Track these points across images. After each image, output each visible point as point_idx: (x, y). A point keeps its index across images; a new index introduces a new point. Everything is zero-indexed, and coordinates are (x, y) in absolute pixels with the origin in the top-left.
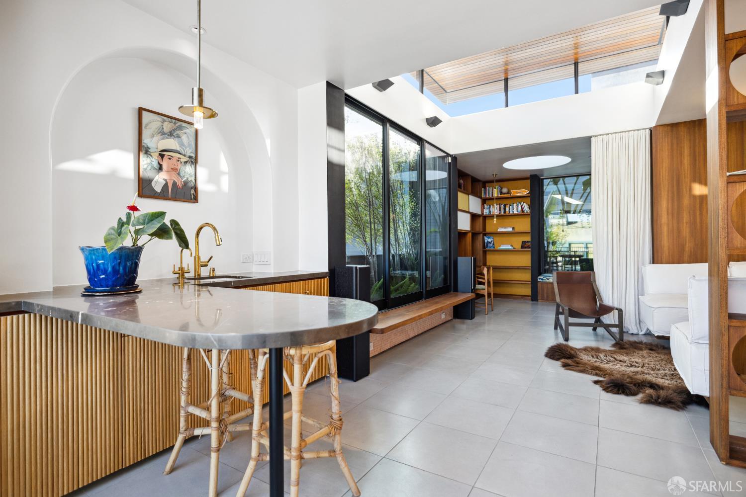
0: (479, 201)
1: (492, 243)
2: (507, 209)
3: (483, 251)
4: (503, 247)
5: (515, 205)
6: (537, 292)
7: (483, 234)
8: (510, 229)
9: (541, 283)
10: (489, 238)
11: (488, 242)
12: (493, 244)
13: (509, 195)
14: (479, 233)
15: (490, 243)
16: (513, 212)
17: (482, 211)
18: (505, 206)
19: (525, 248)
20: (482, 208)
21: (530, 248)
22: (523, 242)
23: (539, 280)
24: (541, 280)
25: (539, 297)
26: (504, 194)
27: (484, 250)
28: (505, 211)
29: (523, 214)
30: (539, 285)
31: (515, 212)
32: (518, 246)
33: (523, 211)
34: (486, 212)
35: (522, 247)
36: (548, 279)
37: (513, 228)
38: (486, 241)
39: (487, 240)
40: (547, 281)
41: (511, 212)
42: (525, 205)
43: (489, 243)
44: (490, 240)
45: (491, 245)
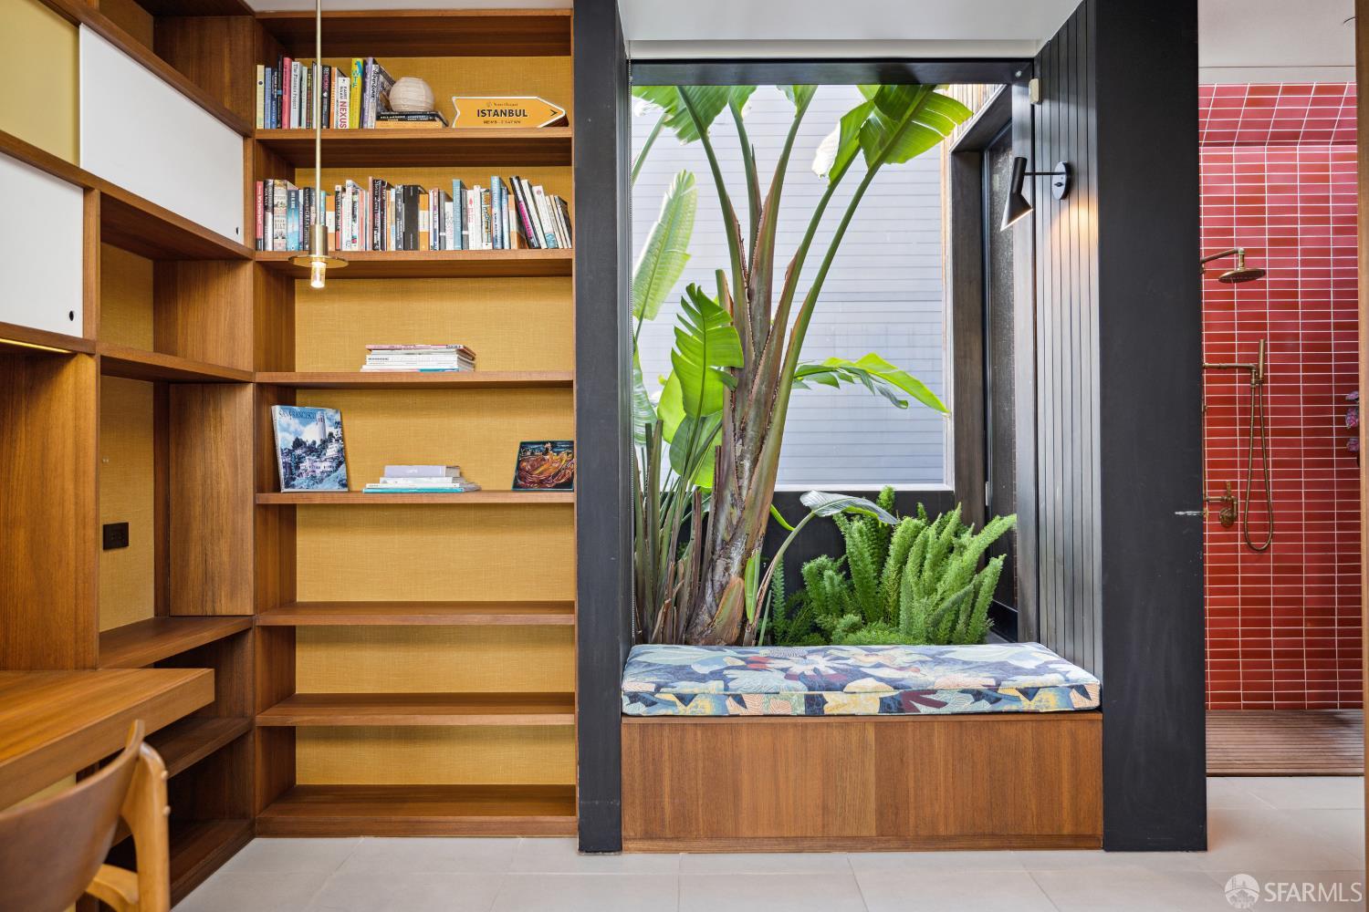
0: (229, 149)
1: (332, 450)
2: (426, 220)
3: (262, 509)
4: (400, 480)
5: (474, 194)
6: (616, 789)
7: (261, 387)
8: (443, 362)
9: (643, 727)
10: (307, 418)
11: (298, 443)
12: (340, 460)
13: (438, 124)
14: (231, 384)
15: (316, 451)
16: (463, 240)
17: (253, 225)
18: (411, 198)
19: (541, 484)
20: (257, 206)
21: (567, 485)
22: (524, 446)
23: (628, 708)
24: (639, 708)
25: (631, 821)
26: (405, 116)
27: (273, 499)
28: (410, 236)
29: (527, 255)
30: (629, 739)
31: (478, 243)
32: (497, 478)
33: (525, 239)
34: (282, 235)
35: (522, 481)
36: (685, 699)
37: (466, 354)
38: (284, 440)
39: (288, 426)
40: (681, 709)
41: (451, 245)
42: (541, 198)
43: (312, 450)
44: (312, 434)
45: (324, 466)
